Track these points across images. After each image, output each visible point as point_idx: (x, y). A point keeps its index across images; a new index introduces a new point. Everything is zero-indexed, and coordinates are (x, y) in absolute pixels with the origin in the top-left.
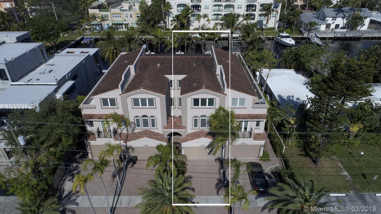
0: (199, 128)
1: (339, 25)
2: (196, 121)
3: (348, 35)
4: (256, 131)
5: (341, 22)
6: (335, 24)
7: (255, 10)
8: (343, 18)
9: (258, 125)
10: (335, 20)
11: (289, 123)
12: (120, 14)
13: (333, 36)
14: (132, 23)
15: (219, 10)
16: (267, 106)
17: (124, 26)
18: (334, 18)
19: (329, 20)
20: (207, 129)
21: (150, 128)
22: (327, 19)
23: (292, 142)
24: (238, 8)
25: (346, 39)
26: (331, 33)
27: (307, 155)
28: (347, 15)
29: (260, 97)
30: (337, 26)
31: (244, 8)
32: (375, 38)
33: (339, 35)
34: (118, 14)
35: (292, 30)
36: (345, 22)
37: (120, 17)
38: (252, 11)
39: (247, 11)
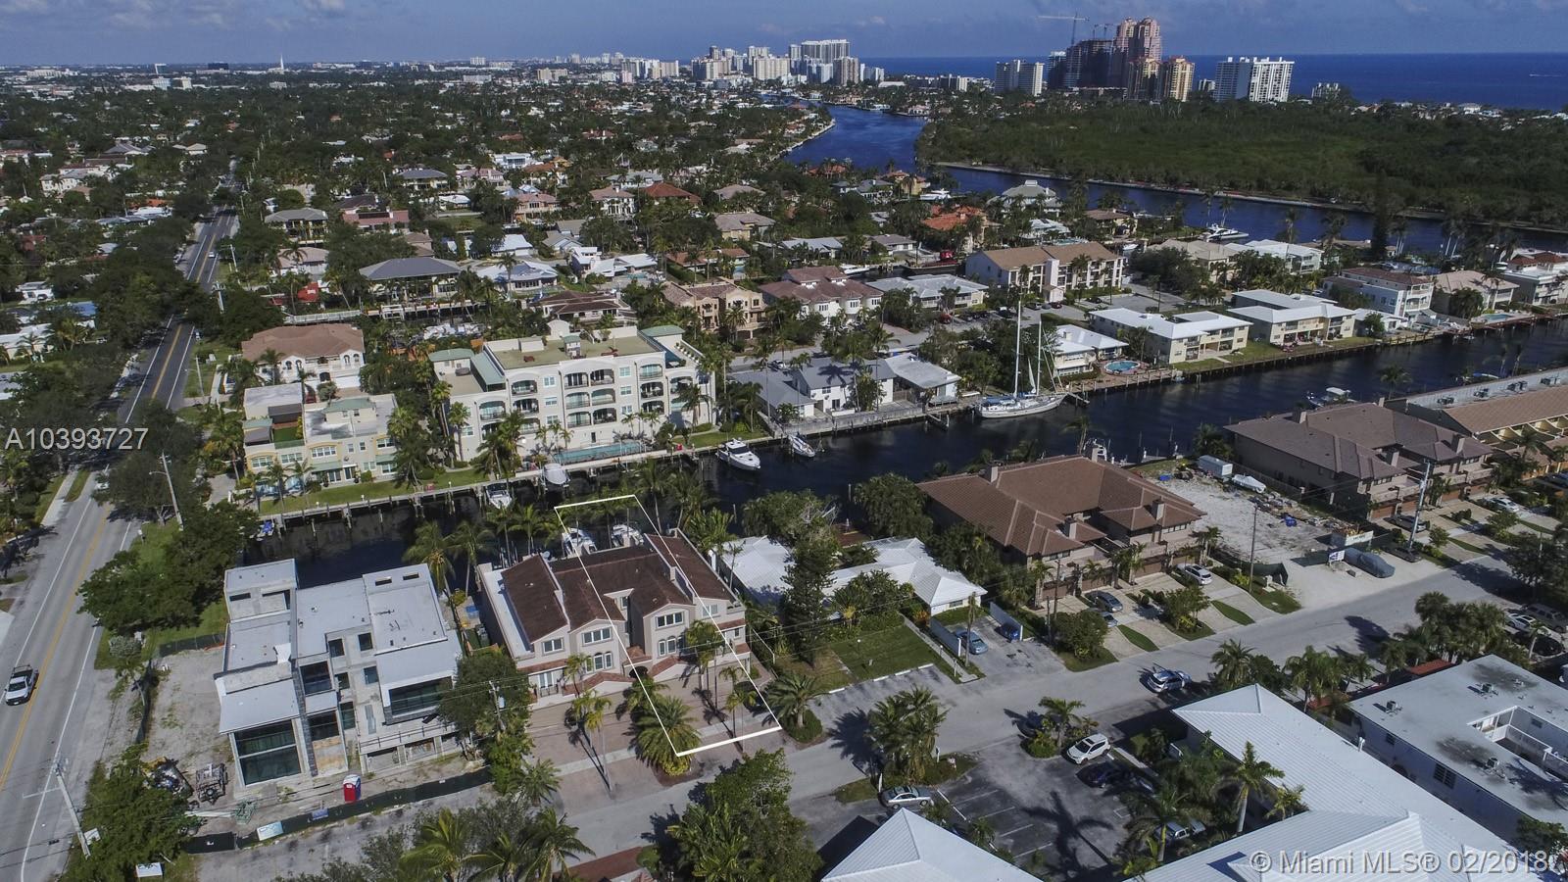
0: (668, 654)
1: (838, 401)
2: (662, 645)
3: (859, 423)
4: (738, 643)
5: (840, 393)
6: (831, 399)
7: (661, 393)
8: (843, 386)
9: (737, 634)
10: (829, 392)
11: (773, 623)
12: (333, 446)
13: (830, 429)
14: (366, 463)
15: (580, 404)
16: (744, 608)
17: (343, 473)
18: (826, 389)
19: (818, 394)
20: (676, 653)
21: (605, 669)
22: (812, 392)
23: (782, 648)
24: (623, 393)
25: (856, 431)
26: (827, 421)
27: (802, 659)
28: (847, 379)
29: (733, 600)
30: (836, 403)
31: (636, 391)
32: (908, 421)
33: (841, 426)
34: (327, 447)
35: (749, 424)
36: (848, 393)
37: (334, 453)
38: (654, 395)
39: (644, 396)
